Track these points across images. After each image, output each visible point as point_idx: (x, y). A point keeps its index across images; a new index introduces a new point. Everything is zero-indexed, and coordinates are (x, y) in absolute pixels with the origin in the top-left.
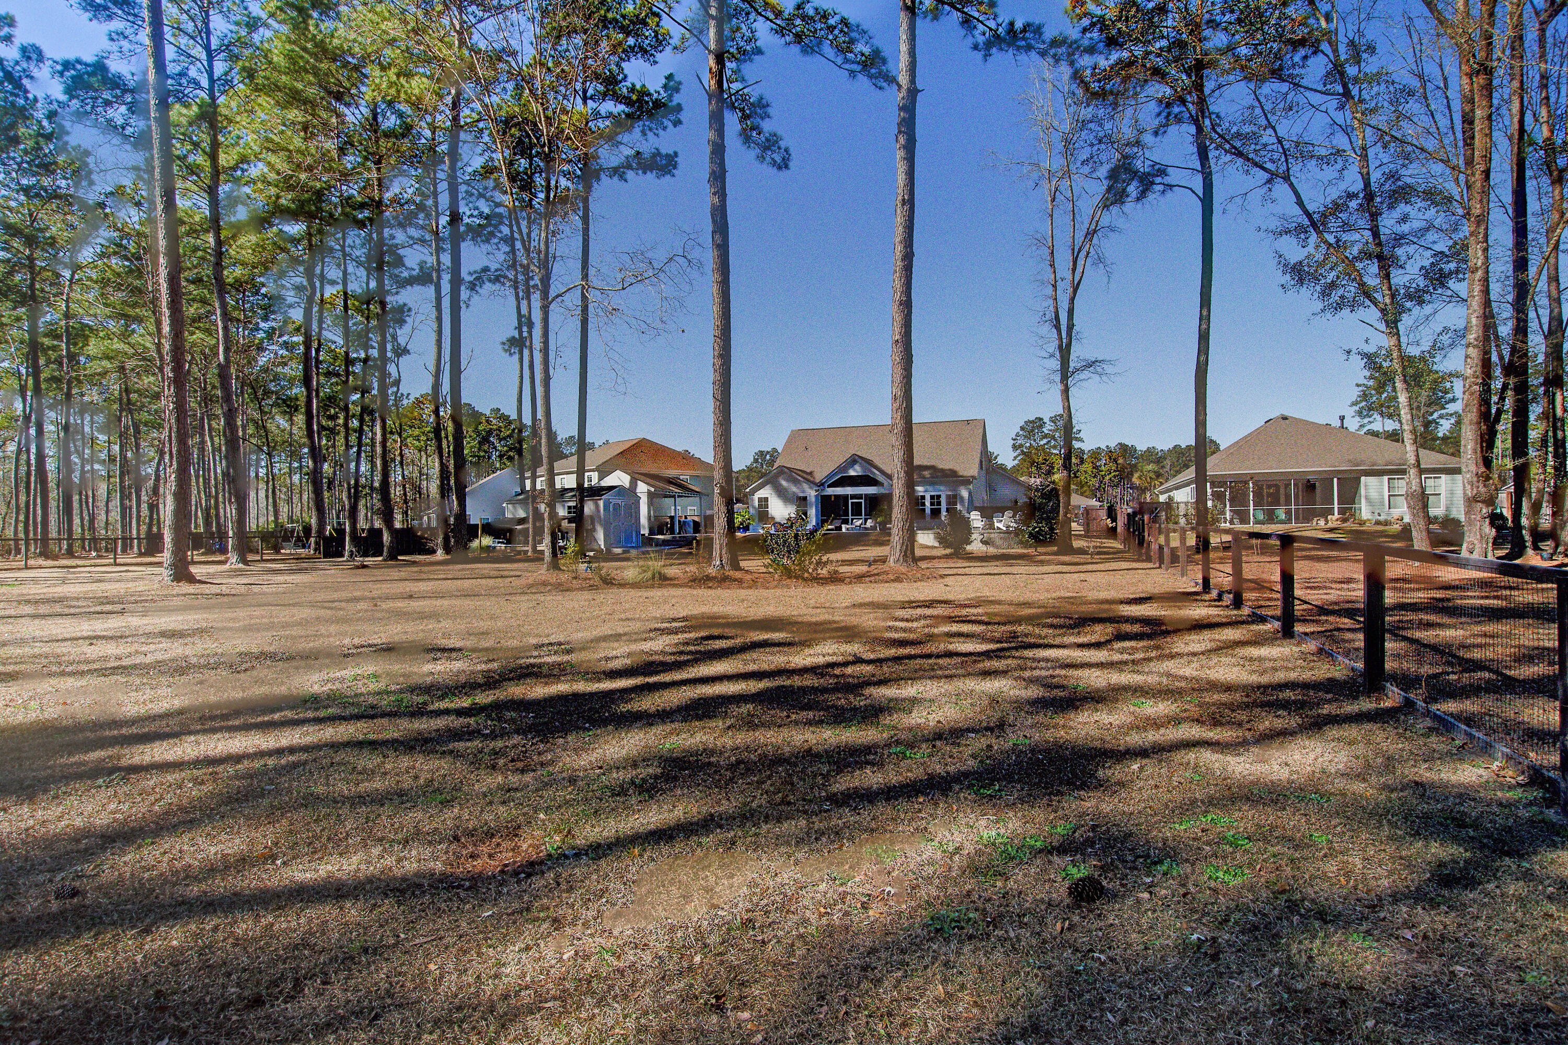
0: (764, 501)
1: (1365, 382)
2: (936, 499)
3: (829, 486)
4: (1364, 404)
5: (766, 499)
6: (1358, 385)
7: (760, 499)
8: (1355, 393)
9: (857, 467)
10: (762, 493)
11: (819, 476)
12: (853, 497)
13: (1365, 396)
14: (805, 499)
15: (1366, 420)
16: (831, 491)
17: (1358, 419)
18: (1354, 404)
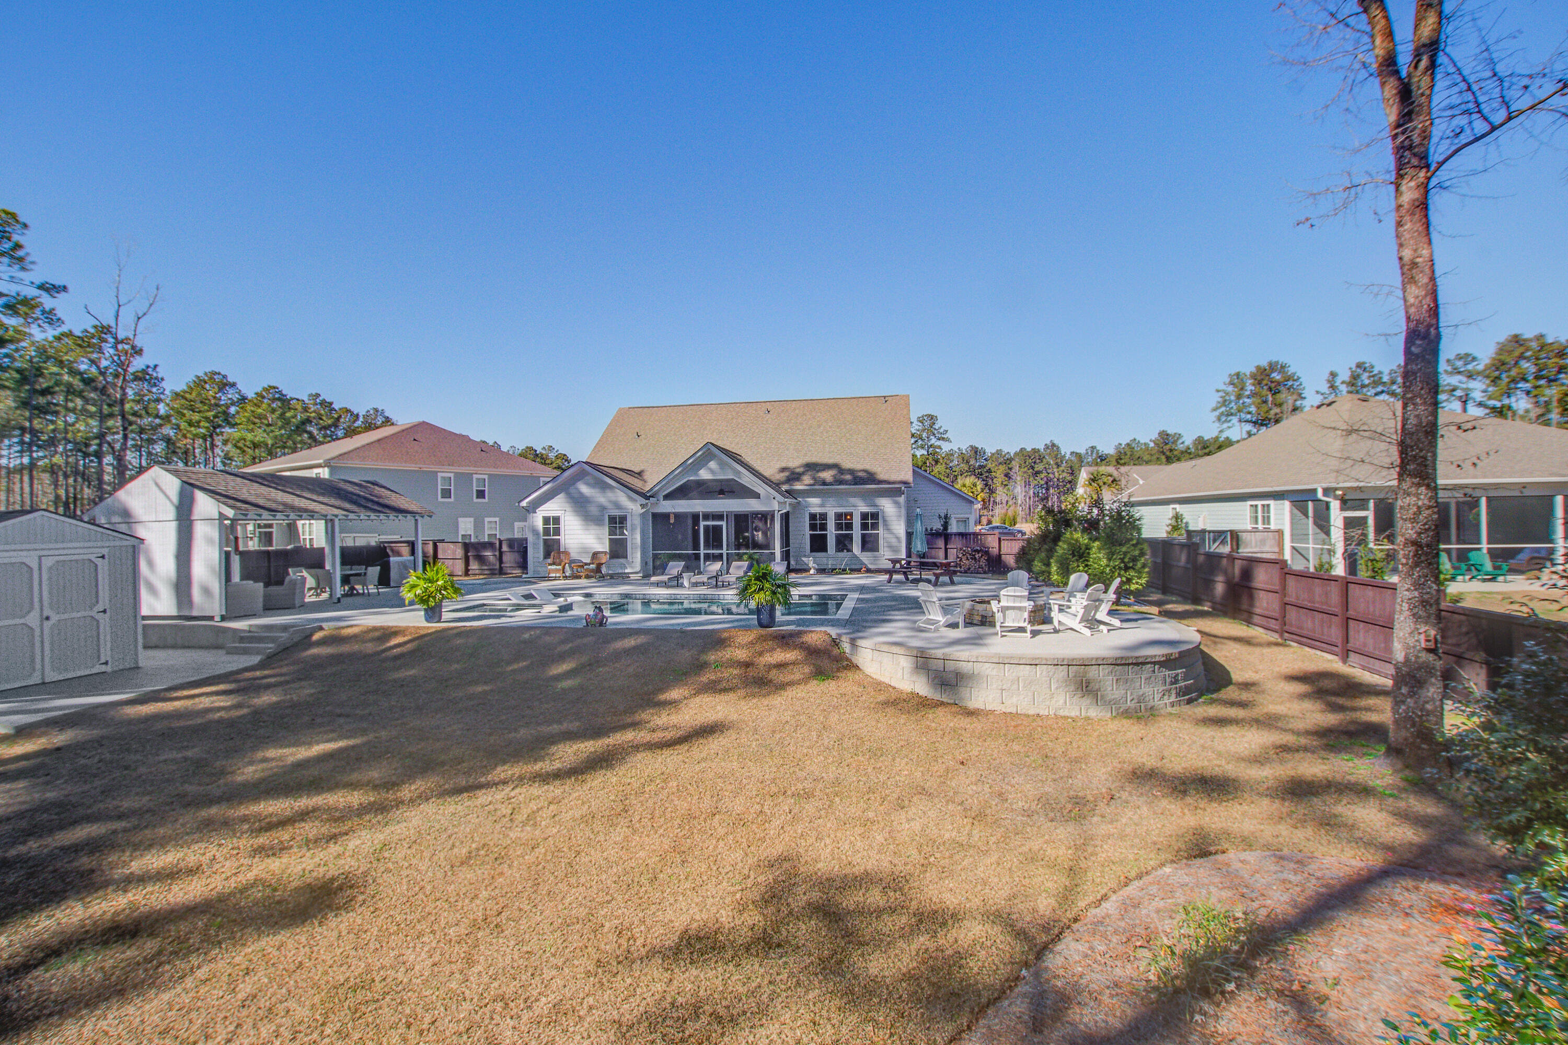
0: (553, 523)
1: (1224, 387)
2: (844, 522)
3: (667, 497)
4: (1223, 409)
5: (557, 520)
6: (1218, 391)
7: (546, 520)
8: (1216, 398)
9: (713, 465)
10: (553, 508)
11: (652, 480)
12: (707, 517)
13: (1224, 403)
14: (623, 519)
15: (1225, 425)
16: (667, 507)
17: (1217, 424)
18: (1215, 410)
